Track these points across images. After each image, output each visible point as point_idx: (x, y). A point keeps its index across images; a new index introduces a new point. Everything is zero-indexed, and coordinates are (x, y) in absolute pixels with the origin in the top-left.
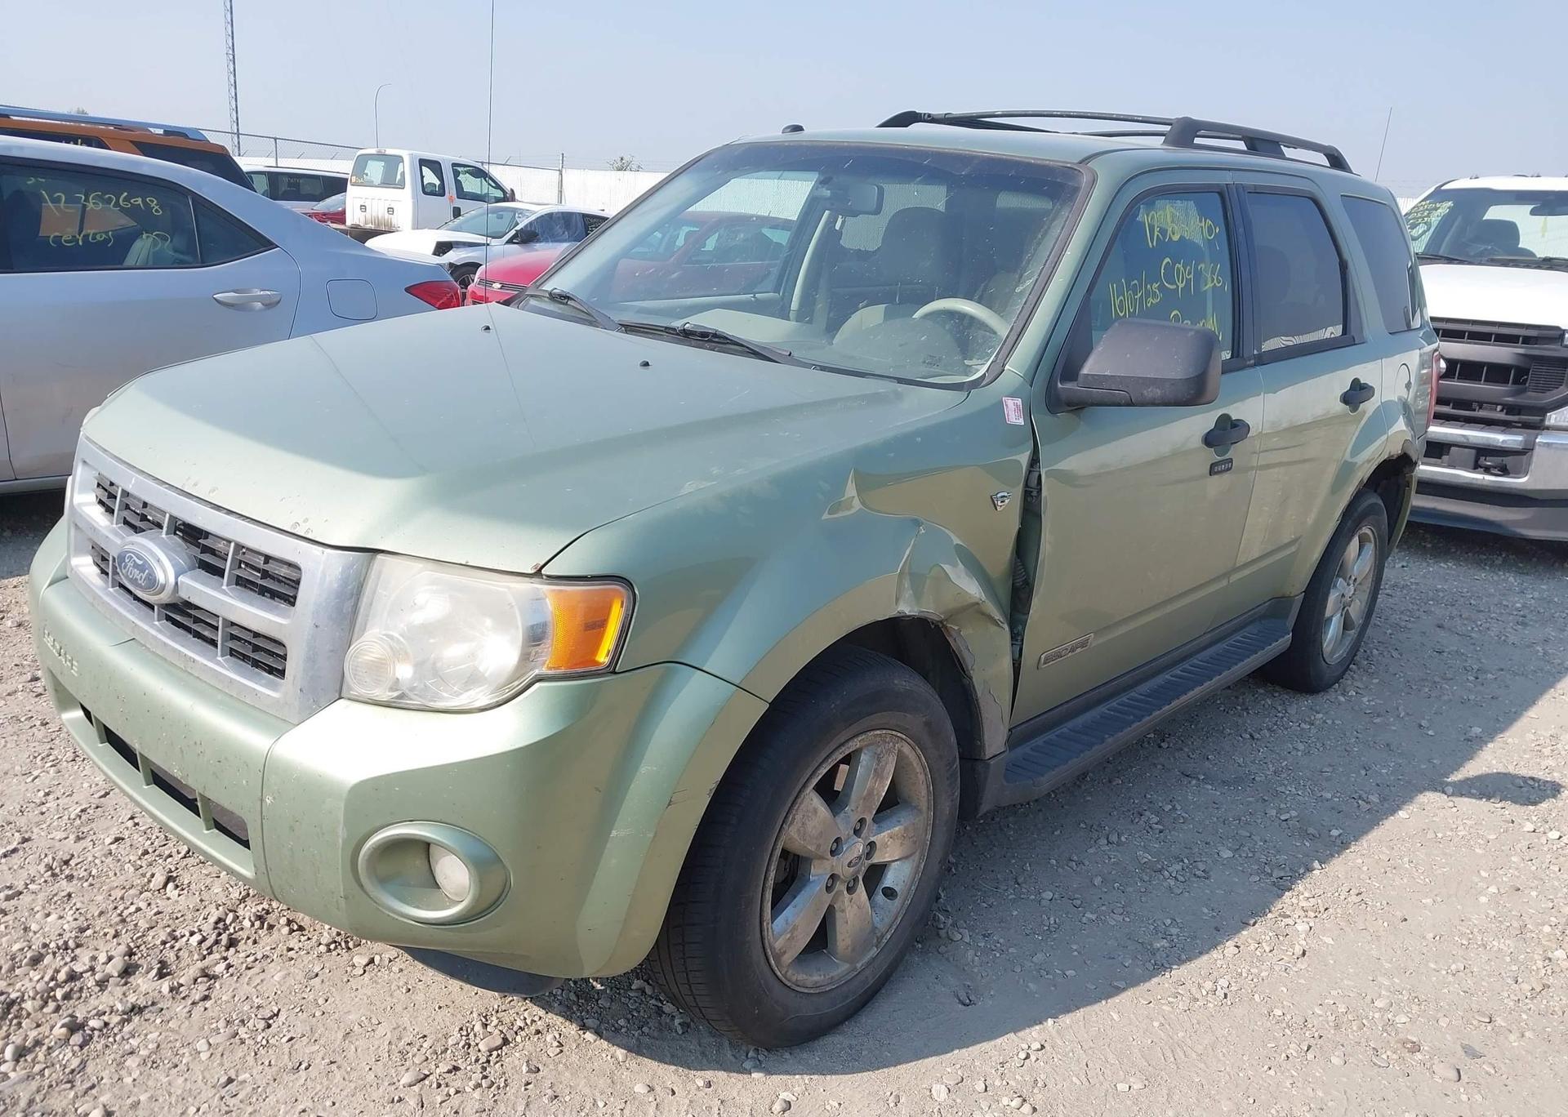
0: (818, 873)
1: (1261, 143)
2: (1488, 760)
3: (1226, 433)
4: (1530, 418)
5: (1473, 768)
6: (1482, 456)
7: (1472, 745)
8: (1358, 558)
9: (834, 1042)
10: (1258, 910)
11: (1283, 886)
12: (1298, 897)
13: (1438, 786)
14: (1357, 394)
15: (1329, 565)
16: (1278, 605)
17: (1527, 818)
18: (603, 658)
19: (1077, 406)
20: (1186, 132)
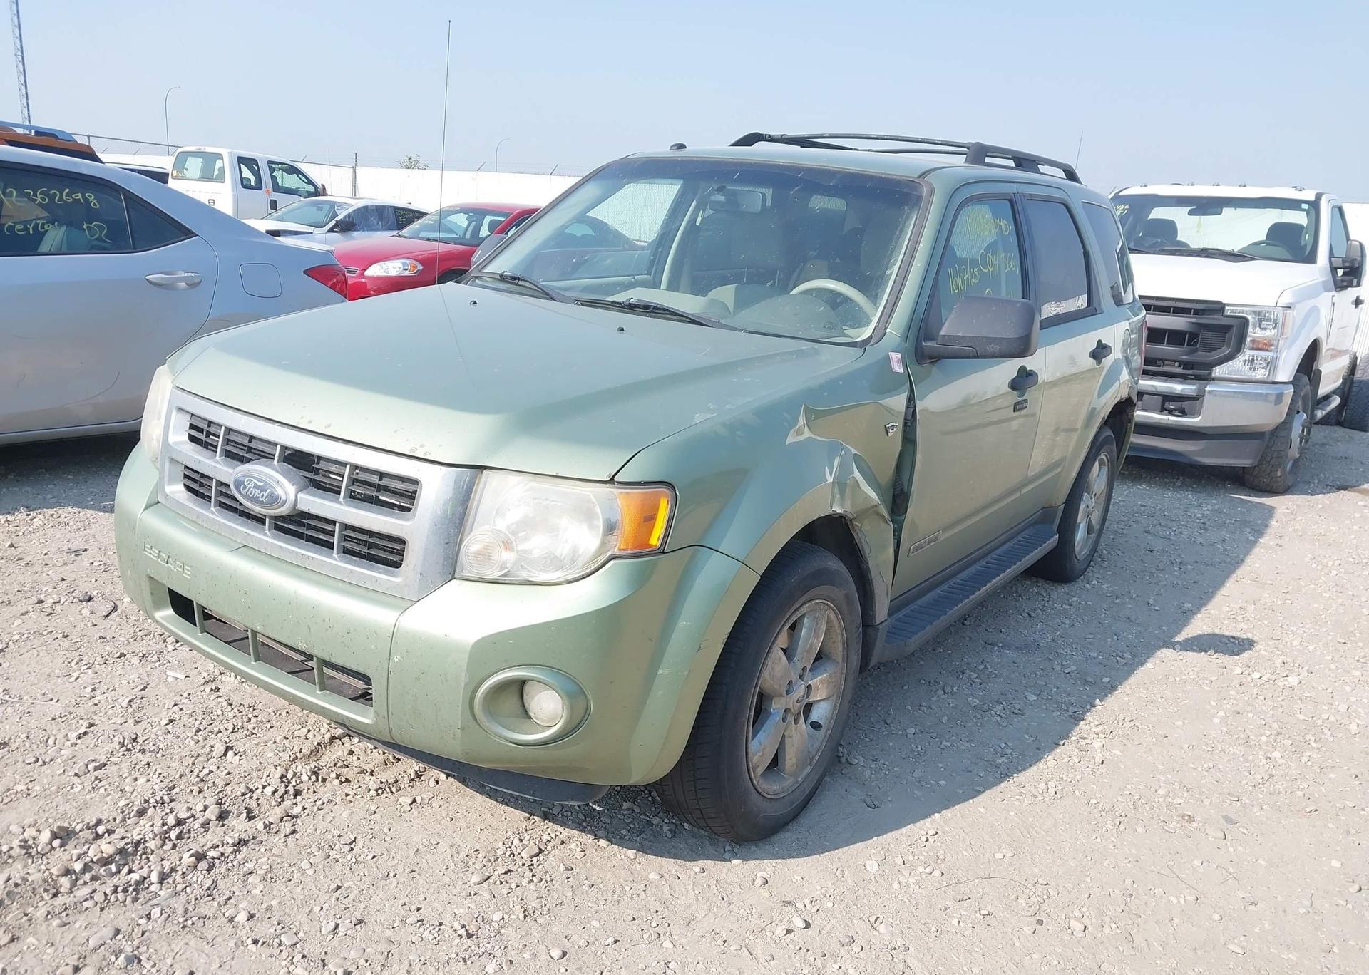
0: (777, 706)
1: (1025, 162)
2: (1199, 625)
3: (1023, 380)
4: (1199, 371)
5: (1189, 632)
6: (1167, 402)
7: (1186, 616)
8: (1098, 477)
9: (785, 836)
10: (1065, 735)
11: (1077, 718)
12: (1090, 724)
13: (1171, 645)
14: (1100, 351)
15: (1080, 484)
16: (1046, 513)
17: (1235, 664)
18: (655, 540)
19: (935, 358)
20: (979, 153)
